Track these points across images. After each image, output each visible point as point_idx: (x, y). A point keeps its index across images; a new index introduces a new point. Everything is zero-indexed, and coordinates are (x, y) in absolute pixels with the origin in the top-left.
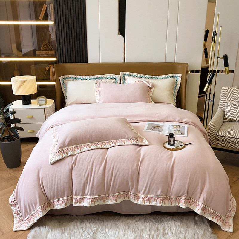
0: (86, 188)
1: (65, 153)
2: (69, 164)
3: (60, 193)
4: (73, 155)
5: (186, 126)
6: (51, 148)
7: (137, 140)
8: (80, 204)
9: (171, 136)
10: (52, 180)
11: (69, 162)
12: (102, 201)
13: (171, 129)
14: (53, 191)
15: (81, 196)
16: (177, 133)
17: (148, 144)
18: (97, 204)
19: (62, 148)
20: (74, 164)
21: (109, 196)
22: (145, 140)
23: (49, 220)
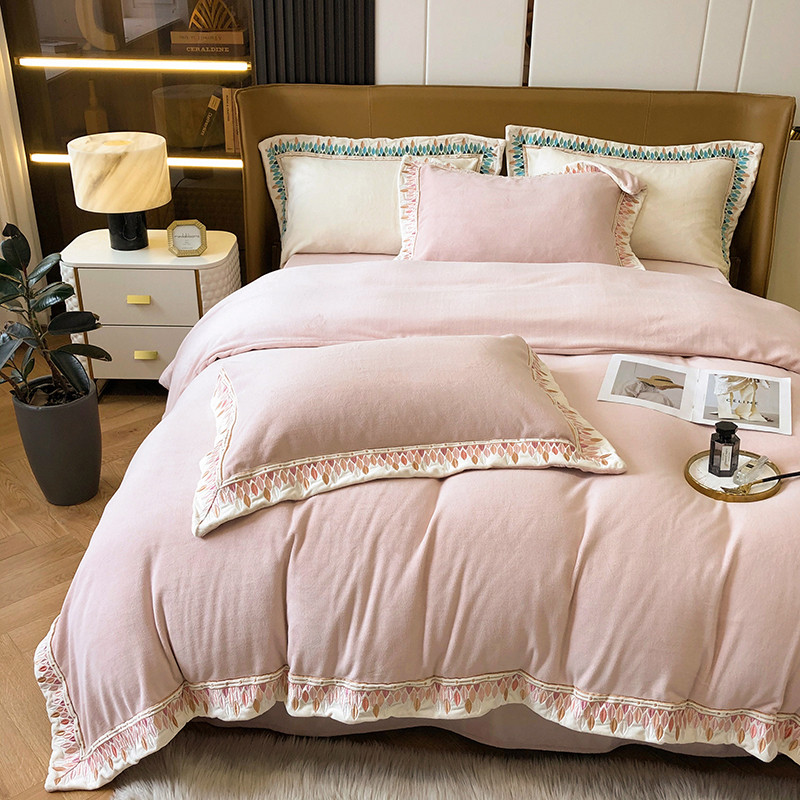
0: (344, 649)
1: (260, 492)
2: (273, 541)
3: (232, 658)
4: (291, 502)
5: (785, 382)
6: (204, 464)
7: (573, 449)
8: (315, 709)
9: (726, 433)
10: (202, 606)
11: (274, 529)
12: (410, 703)
13: (716, 392)
14: (204, 649)
15: (322, 676)
16: (746, 416)
17: (620, 466)
18: (385, 714)
19: (247, 469)
20: (296, 540)
21: (438, 687)
22: (605, 448)
23: (188, 754)
